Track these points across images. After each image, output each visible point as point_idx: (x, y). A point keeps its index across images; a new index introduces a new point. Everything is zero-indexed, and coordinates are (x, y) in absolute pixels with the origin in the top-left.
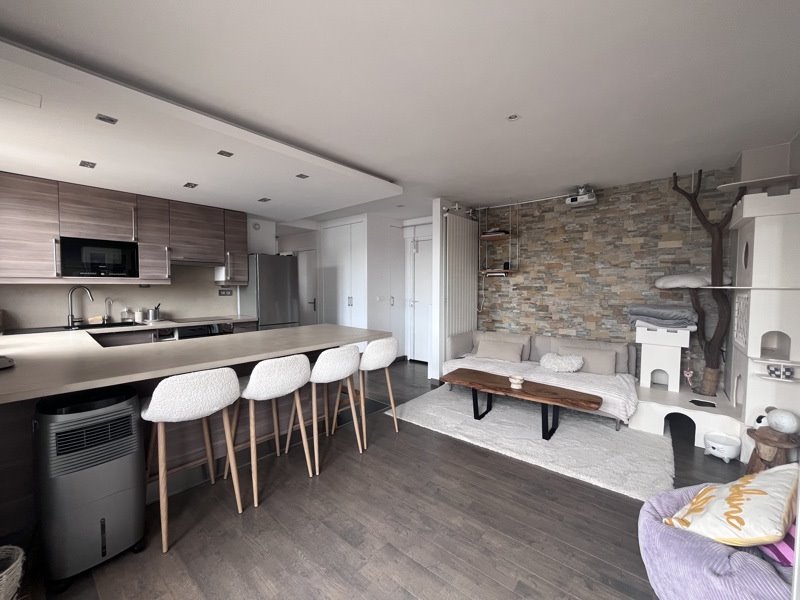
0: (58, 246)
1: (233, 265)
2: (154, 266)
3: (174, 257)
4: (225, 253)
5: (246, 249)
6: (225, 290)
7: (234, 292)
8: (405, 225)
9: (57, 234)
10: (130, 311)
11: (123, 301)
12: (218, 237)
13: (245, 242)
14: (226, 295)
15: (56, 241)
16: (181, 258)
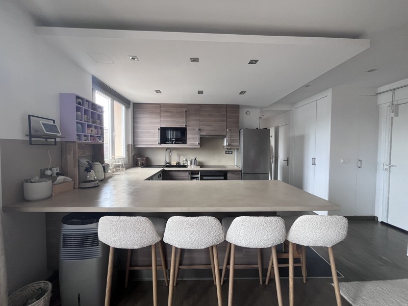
0: (159, 131)
1: (231, 136)
2: (193, 139)
3: (201, 134)
4: (226, 130)
5: (238, 127)
6: (229, 151)
7: (233, 152)
8: (379, 92)
9: (159, 126)
10: (186, 160)
11: (184, 155)
12: (222, 121)
13: (238, 122)
14: (229, 153)
15: (159, 129)
16: (204, 134)
